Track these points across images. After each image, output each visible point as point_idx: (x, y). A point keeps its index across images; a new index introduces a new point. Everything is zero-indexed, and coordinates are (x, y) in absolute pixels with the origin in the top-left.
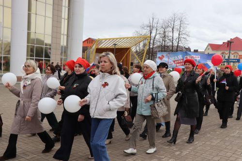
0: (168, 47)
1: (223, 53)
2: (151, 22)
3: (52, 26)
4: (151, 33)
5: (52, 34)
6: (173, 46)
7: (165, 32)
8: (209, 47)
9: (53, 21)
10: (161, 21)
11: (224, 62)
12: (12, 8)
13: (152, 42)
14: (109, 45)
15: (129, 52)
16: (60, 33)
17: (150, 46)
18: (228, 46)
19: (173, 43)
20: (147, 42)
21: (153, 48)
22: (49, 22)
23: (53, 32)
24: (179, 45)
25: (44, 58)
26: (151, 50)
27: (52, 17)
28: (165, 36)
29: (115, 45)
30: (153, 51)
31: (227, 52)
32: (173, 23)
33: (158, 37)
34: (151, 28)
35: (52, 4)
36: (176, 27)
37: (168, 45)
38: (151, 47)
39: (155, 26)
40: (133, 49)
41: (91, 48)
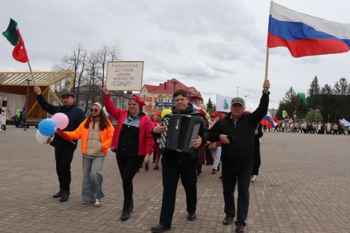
0: (97, 86)
1: (159, 96)
2: (77, 54)
4: (76, 68)
7: (93, 68)
8: (145, 89)
10: (89, 55)
11: (162, 106)
13: (77, 79)
14: (19, 82)
15: (47, 91)
17: (74, 84)
18: (165, 88)
19: (103, 81)
20: (71, 79)
21: (78, 88)
26: (76, 90)
28: (93, 73)
29: (29, 81)
30: (78, 91)
31: (164, 95)
32: (103, 57)
33: (85, 73)
34: (76, 62)
37: (98, 84)
38: (76, 86)
39: (82, 59)
40: (52, 88)
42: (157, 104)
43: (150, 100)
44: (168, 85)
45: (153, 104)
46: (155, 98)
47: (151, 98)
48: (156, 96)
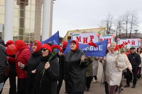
3: (35, 24)
4: (108, 25)
5: (35, 29)
6: (127, 34)
9: (35, 21)
12: (5, 15)
16: (40, 28)
19: (127, 31)
22: (33, 22)
23: (35, 28)
24: (132, 32)
27: (34, 18)
32: (127, 17)
34: (108, 22)
35: (34, 11)
36: (129, 20)
41: (65, 36)
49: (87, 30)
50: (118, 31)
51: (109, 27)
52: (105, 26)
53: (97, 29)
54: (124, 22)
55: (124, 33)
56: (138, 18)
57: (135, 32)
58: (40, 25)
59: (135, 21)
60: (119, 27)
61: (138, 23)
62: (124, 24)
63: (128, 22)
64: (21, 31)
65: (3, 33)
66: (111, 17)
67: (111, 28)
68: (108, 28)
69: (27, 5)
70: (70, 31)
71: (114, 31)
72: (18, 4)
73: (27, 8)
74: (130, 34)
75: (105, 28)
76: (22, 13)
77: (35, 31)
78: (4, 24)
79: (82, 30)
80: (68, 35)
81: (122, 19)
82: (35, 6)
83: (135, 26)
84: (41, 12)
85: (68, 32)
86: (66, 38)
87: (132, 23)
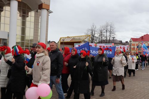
1: (138, 43)
2: (92, 28)
3: (34, 32)
6: (107, 40)
9: (34, 30)
12: (10, 25)
14: (69, 40)
16: (38, 35)
18: (142, 39)
22: (32, 30)
23: (34, 35)
24: (111, 39)
25: (29, 48)
27: (33, 27)
35: (34, 21)
41: (59, 42)
42: (138, 47)
43: (134, 45)
44: (143, 37)
45: (136, 47)
46: (137, 44)
47: (135, 44)
48: (137, 43)
49: (76, 37)
50: (100, 38)
51: (93, 34)
52: (90, 33)
53: (84, 36)
54: (105, 31)
55: (105, 39)
56: (115, 28)
57: (113, 39)
58: (38, 33)
59: (112, 30)
60: (101, 35)
61: (115, 32)
62: (104, 32)
63: (107, 31)
64: (23, 38)
65: (8, 39)
66: (94, 27)
67: (95, 36)
68: (92, 36)
69: (28, 16)
70: (62, 38)
71: (97, 38)
72: (20, 16)
73: (28, 19)
74: (109, 40)
75: (90, 36)
76: (24, 23)
77: (34, 38)
78: (9, 32)
79: (72, 37)
80: (60, 41)
81: (103, 28)
82: (34, 18)
83: (113, 34)
84: (39, 22)
85: (61, 38)
86: (59, 43)
87: (110, 32)
